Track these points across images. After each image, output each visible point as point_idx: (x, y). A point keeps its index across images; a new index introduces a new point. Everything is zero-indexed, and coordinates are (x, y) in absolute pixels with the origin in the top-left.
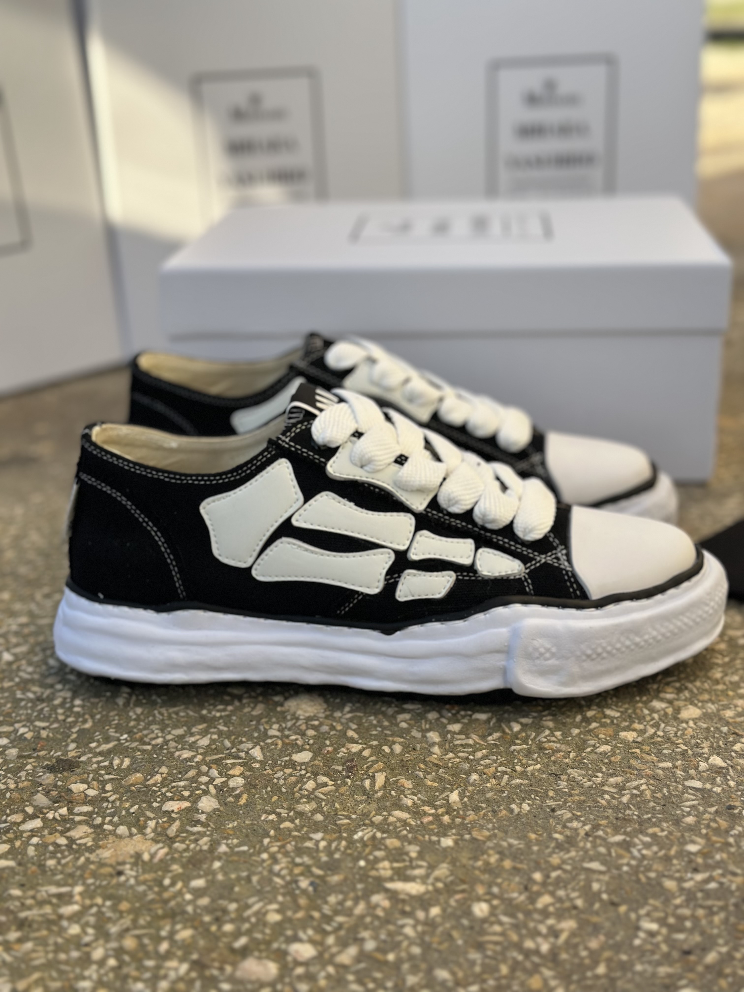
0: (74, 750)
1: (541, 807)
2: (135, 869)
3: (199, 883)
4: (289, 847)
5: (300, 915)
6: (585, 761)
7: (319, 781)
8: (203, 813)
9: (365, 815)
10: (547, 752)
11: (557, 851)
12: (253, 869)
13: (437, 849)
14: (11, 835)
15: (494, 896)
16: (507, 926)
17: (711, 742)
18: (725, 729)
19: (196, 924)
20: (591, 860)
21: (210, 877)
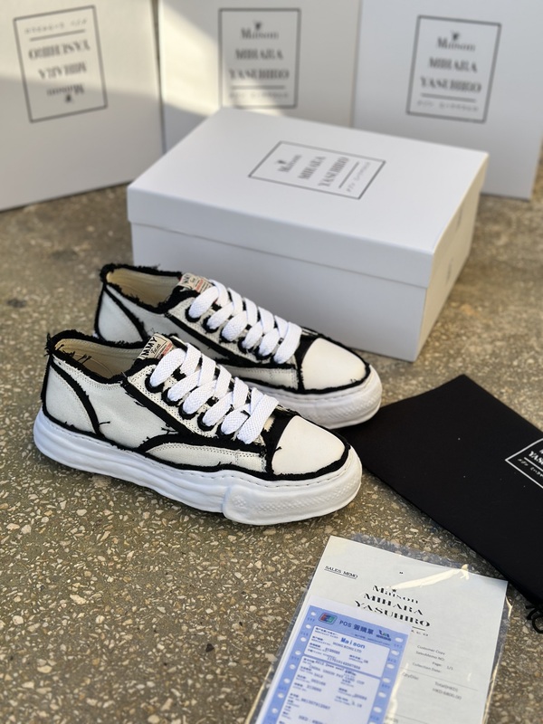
1: (163, 570)
4: (45, 564)
5: (28, 601)
6: (201, 549)
7: (80, 529)
8: (21, 534)
9: (86, 555)
10: (188, 538)
11: (152, 597)
12: (24, 571)
13: (104, 582)
15: (110, 614)
17: (266, 552)
18: (278, 546)
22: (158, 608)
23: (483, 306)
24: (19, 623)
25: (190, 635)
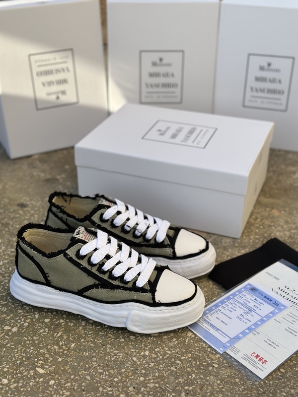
22: (86, 377)
23: (285, 211)
24: (5, 383)
25: (104, 393)
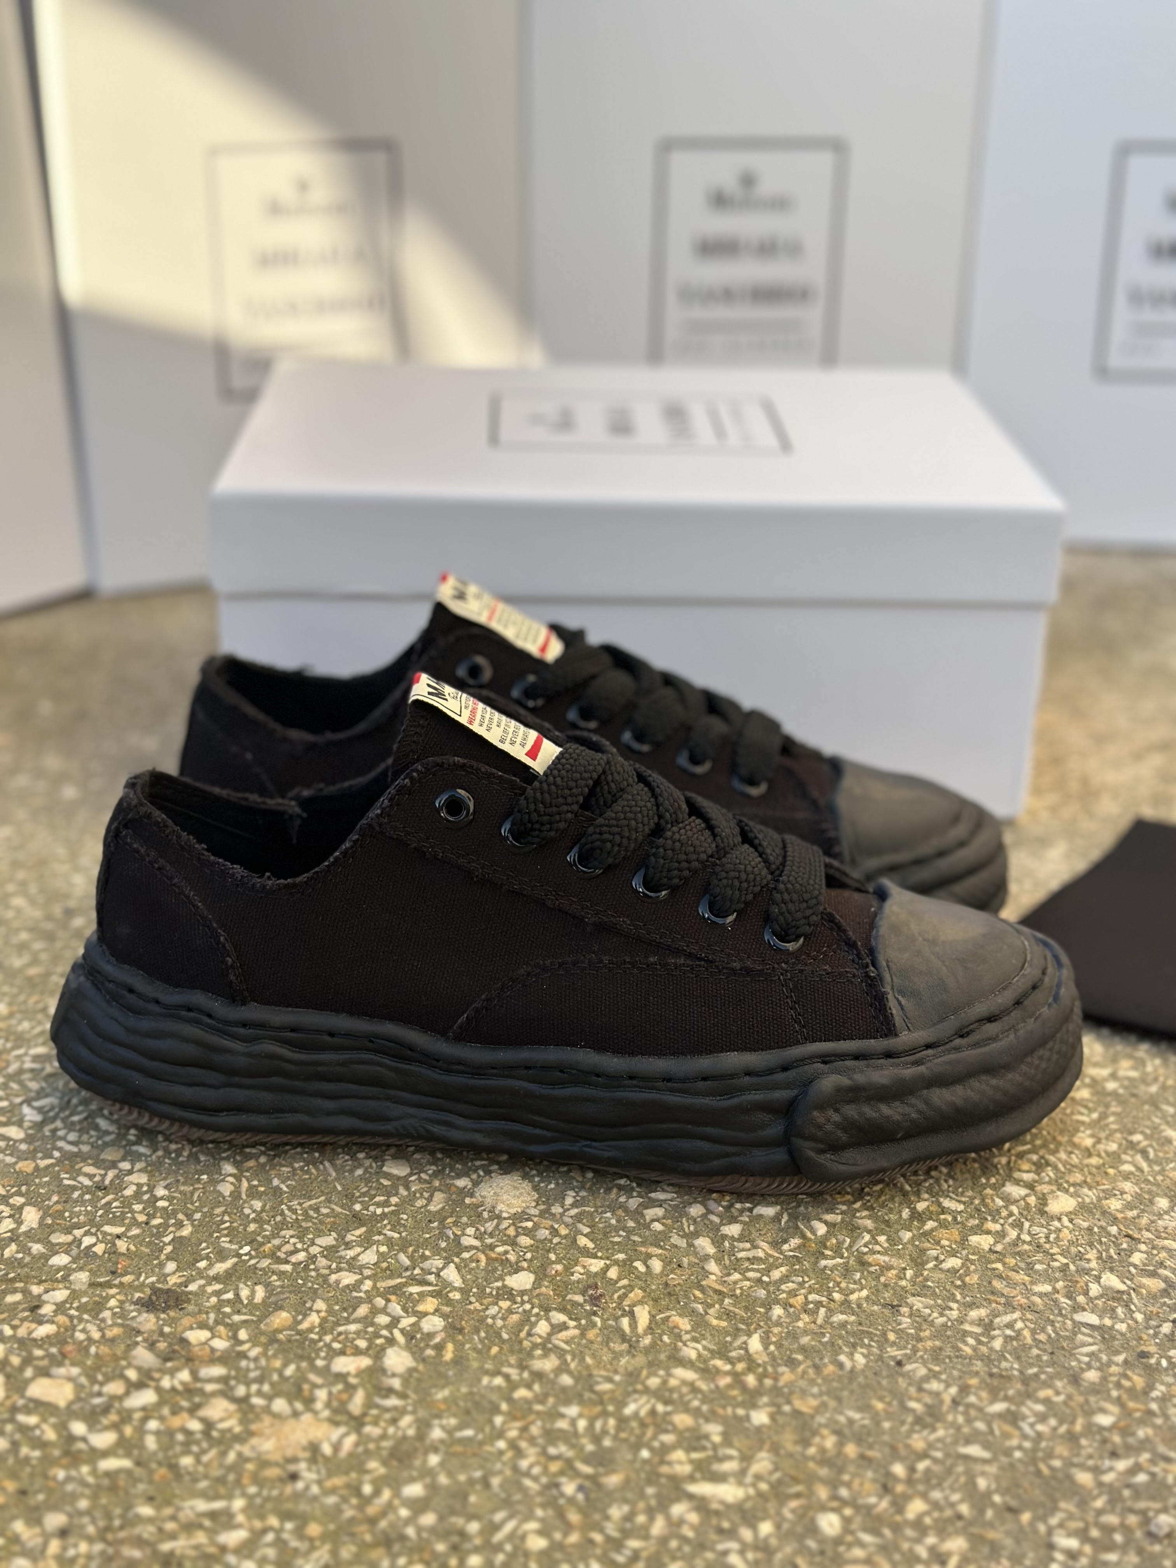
0: (174, 1273)
1: (880, 1358)
2: (314, 1468)
3: (415, 1490)
4: (535, 1430)
5: (574, 1538)
6: (929, 1283)
7: (554, 1321)
8: (394, 1375)
9: (633, 1376)
10: (872, 1269)
11: (917, 1428)
12: (488, 1465)
13: (747, 1429)
14: (113, 1417)
15: (845, 1503)
16: (872, 1549)
17: (1098, 1251)
18: (1114, 1230)
19: (426, 1556)
20: (968, 1442)
21: (428, 1480)
